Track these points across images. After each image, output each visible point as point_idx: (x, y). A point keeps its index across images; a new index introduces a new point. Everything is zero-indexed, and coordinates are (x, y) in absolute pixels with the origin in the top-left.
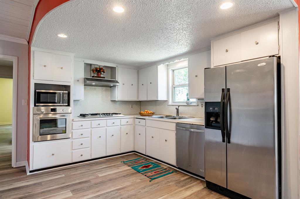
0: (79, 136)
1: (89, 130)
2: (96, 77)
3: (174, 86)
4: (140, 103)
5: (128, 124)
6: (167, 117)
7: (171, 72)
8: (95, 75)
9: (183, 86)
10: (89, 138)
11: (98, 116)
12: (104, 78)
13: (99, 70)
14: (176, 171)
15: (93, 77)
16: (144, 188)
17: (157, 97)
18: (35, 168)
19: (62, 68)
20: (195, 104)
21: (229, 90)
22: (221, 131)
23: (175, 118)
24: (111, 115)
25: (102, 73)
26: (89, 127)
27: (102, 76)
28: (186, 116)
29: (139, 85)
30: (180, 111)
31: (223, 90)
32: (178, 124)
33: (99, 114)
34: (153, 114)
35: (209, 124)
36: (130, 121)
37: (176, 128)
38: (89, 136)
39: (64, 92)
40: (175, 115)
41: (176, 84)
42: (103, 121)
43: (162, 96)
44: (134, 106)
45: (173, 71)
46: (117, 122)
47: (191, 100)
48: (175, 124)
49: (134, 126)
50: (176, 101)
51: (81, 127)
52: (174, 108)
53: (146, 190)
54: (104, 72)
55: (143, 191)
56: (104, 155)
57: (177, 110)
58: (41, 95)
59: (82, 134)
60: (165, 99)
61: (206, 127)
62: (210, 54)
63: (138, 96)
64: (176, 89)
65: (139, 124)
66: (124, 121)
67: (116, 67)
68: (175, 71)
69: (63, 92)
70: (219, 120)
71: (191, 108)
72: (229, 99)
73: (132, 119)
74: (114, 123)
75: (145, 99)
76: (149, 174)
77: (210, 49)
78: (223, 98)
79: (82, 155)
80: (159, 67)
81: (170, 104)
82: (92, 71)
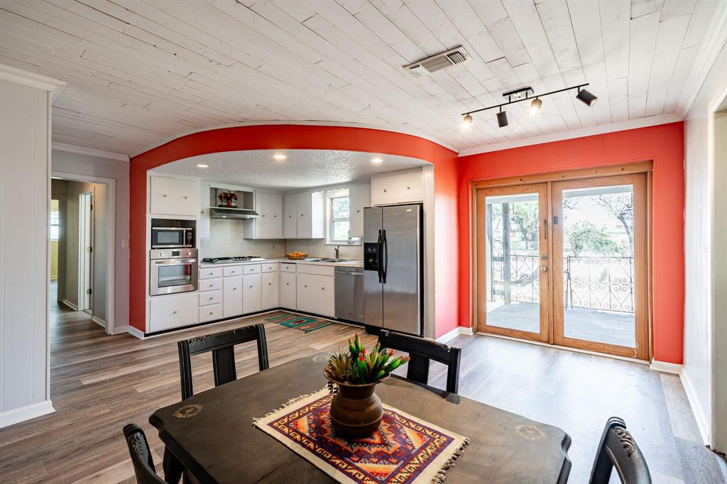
0: (208, 287)
1: (221, 279)
2: (225, 206)
3: (333, 220)
4: (284, 242)
5: (271, 270)
6: (323, 260)
7: (328, 201)
8: (224, 204)
9: (343, 219)
10: (221, 291)
11: (230, 261)
12: (236, 207)
13: (228, 197)
14: (335, 323)
15: (220, 206)
16: (300, 338)
17: (311, 234)
18: (152, 331)
19: (186, 198)
20: (358, 244)
21: (384, 231)
22: (377, 272)
23: (334, 261)
24: (248, 259)
25: (234, 200)
26: (221, 275)
27: (233, 204)
28: (348, 259)
29: (284, 218)
30: (340, 253)
31: (380, 231)
32: (337, 268)
33: (231, 259)
34: (306, 256)
35: (368, 266)
36: (274, 267)
37: (335, 273)
38: (221, 287)
39: (188, 229)
40: (334, 257)
41: (335, 217)
42: (238, 267)
43: (317, 233)
44: (277, 246)
45: (332, 199)
46: (257, 268)
47: (354, 239)
48: (333, 268)
49: (279, 273)
50: (335, 239)
51: (210, 276)
52: (333, 248)
53: (302, 339)
54: (236, 199)
55: (298, 340)
56: (240, 313)
57: (337, 251)
58: (159, 233)
59: (211, 286)
60: (320, 236)
61: (365, 269)
62: (370, 186)
63: (283, 233)
64: (335, 223)
65: (287, 270)
66: (265, 267)
67: (252, 193)
68: (334, 200)
69: (186, 229)
70: (377, 261)
71: (353, 248)
72: (385, 239)
73: (276, 264)
74: (252, 270)
75: (294, 236)
76: (304, 327)
77: (370, 183)
78: (380, 239)
79: (211, 313)
80: (313, 194)
81: (328, 243)
82: (218, 199)
